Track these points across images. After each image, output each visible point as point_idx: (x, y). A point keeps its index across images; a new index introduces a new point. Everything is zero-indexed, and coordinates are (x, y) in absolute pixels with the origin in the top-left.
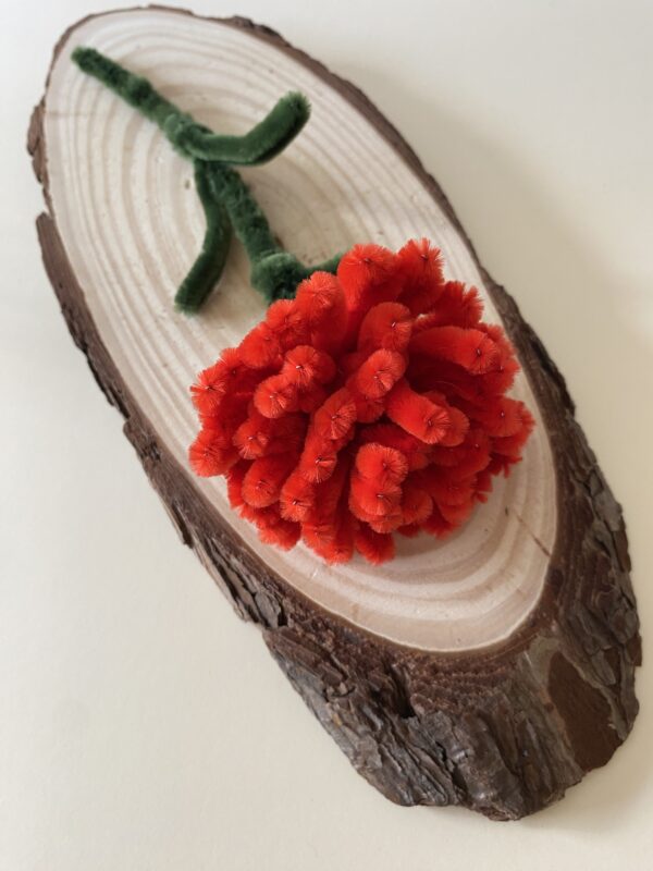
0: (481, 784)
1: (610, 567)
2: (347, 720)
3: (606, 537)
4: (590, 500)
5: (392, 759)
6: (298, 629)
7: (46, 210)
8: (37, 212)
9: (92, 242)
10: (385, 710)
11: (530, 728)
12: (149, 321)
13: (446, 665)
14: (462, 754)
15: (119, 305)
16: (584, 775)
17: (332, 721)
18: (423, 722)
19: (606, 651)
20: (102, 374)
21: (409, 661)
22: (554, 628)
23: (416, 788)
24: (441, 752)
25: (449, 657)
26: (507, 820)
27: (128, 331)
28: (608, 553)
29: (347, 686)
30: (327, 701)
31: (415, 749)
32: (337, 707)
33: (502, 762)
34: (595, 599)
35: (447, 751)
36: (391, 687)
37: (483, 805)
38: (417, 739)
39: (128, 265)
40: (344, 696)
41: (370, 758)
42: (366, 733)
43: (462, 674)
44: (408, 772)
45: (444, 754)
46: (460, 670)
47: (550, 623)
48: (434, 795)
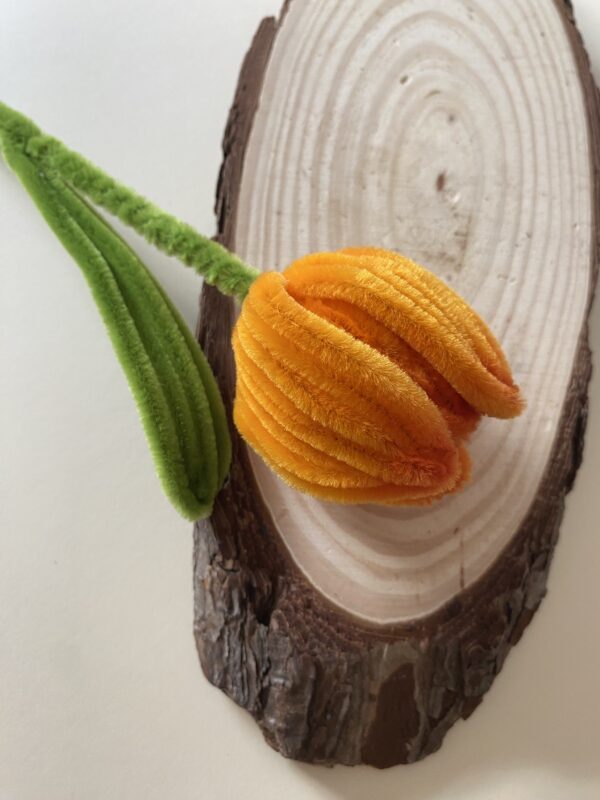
0: (278, 713)
1: (502, 633)
2: (215, 590)
3: (517, 607)
4: (527, 570)
5: (226, 643)
7: (277, 16)
8: (269, 14)
9: (295, 71)
10: (249, 605)
11: (346, 702)
12: (292, 168)
13: (320, 608)
14: (281, 681)
15: (279, 138)
16: (360, 764)
17: (203, 581)
18: (270, 636)
19: (448, 691)
20: (226, 183)
21: (294, 583)
22: (423, 645)
23: (229, 678)
24: (266, 667)
25: (327, 603)
26: (277, 751)
27: (270, 164)
28: (509, 620)
29: (234, 565)
30: (211, 564)
31: (248, 649)
32: (215, 574)
33: (306, 710)
34: (472, 647)
35: (272, 670)
36: (266, 592)
37: (268, 727)
38: (256, 644)
39: (309, 111)
40: (227, 570)
41: (211, 630)
42: (222, 610)
43: (326, 624)
44: (231, 662)
45: (268, 670)
46: (328, 619)
47: (423, 638)
48: (237, 692)
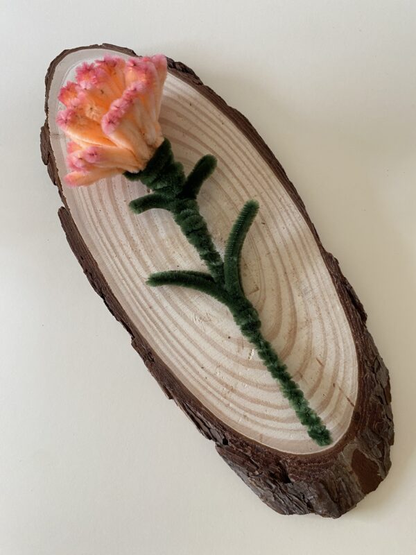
0: (320, 507)
1: (383, 409)
2: (258, 485)
3: (381, 392)
4: (374, 375)
5: (279, 499)
6: (234, 446)
7: (63, 205)
8: (59, 207)
10: (277, 481)
11: (343, 483)
13: (305, 460)
14: (312, 497)
16: (365, 496)
17: (251, 483)
18: (295, 485)
19: (378, 445)
21: (287, 459)
22: (355, 440)
23: (291, 509)
24: (302, 497)
29: (259, 472)
30: (249, 477)
31: (290, 495)
32: (254, 479)
33: (330, 499)
34: (375, 426)
36: (279, 471)
37: (320, 513)
38: (291, 491)
40: (257, 475)
41: (269, 498)
42: (268, 489)
44: (287, 503)
45: (304, 496)
46: (311, 462)
47: (353, 438)
48: (298, 511)
